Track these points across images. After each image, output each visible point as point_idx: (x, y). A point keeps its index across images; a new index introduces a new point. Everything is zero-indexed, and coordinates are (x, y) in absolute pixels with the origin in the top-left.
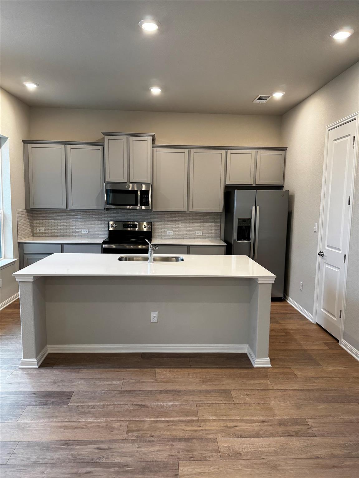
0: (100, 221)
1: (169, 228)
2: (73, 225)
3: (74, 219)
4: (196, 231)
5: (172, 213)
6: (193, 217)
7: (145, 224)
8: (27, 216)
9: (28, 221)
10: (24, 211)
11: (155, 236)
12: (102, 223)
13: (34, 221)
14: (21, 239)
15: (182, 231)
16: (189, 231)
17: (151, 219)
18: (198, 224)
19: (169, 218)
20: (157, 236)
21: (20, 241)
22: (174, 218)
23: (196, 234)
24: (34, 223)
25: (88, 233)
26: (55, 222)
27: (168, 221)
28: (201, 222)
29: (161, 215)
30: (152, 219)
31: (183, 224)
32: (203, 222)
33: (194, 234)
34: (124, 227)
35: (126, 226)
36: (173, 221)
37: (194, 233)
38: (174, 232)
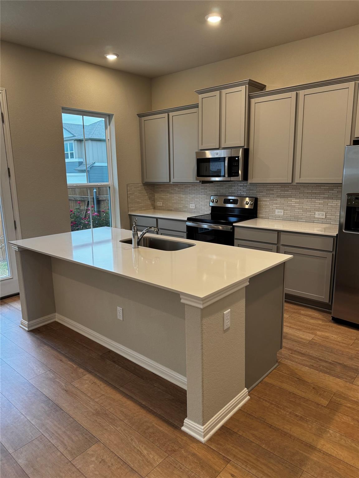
0: (205, 196)
1: (279, 206)
2: (183, 199)
3: (184, 193)
4: (317, 211)
5: (284, 185)
6: (313, 191)
7: (247, 199)
8: (144, 190)
9: (146, 194)
10: (140, 184)
11: (261, 215)
12: (207, 197)
13: (156, 195)
14: (132, 211)
15: (296, 210)
16: (306, 211)
17: (257, 193)
18: (321, 202)
19: (279, 192)
20: (263, 216)
21: (130, 213)
22: (285, 192)
23: (316, 216)
24: (155, 196)
25: (195, 208)
26: (170, 196)
27: (278, 196)
28: (324, 198)
29: (269, 188)
30: (259, 194)
31: (298, 201)
32: (328, 198)
33: (314, 216)
34: (224, 203)
35: (227, 201)
36: (284, 197)
37: (313, 214)
38: (285, 212)
